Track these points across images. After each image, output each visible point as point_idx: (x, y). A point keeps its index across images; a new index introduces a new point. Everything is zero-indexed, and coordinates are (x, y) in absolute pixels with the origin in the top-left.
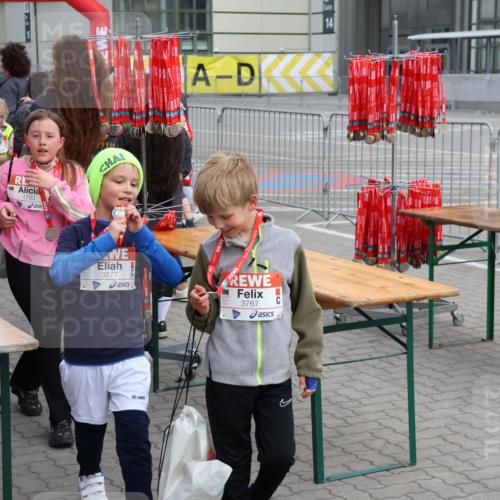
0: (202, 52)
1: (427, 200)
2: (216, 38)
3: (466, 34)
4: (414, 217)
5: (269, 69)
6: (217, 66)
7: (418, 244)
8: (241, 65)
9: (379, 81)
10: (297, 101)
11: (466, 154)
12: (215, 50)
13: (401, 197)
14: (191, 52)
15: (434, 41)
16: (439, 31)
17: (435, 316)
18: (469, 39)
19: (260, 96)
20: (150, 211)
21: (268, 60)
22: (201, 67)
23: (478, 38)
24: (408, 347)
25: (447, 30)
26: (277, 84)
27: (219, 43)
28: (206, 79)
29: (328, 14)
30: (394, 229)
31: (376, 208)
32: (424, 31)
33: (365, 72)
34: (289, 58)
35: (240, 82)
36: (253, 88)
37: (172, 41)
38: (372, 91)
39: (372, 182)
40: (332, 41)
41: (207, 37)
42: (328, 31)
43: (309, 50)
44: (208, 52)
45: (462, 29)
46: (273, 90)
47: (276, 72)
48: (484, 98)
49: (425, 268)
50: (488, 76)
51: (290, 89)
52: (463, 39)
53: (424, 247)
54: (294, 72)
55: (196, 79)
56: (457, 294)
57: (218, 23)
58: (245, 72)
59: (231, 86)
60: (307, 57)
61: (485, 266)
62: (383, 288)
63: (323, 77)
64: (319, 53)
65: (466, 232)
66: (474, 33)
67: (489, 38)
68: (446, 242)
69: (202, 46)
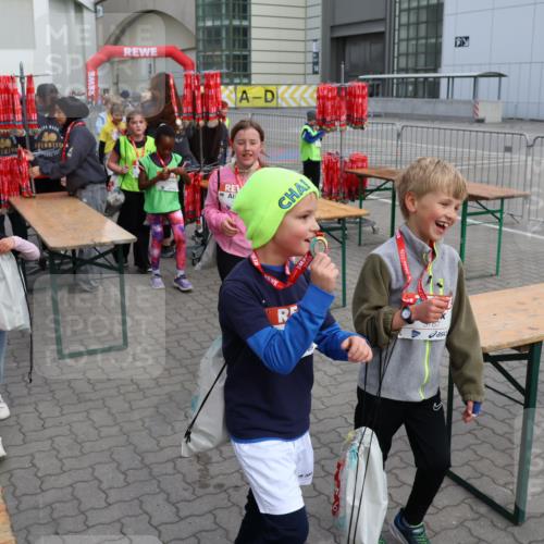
0: (245, 84)
1: (360, 164)
2: (253, 77)
3: (390, 76)
4: (352, 173)
5: (283, 93)
6: (253, 92)
7: (354, 189)
8: (267, 91)
9: (333, 98)
10: (297, 111)
11: (384, 141)
12: (253, 82)
13: (345, 162)
14: (239, 84)
15: (374, 79)
16: (376, 73)
17: (363, 229)
18: (393, 79)
19: (277, 108)
20: (205, 168)
21: (282, 88)
22: (244, 92)
23: (397, 78)
24: (343, 243)
25: (381, 73)
26: (287, 102)
27: (254, 79)
28: (247, 99)
29: (316, 64)
30: (341, 181)
31: (332, 168)
32: (368, 74)
33: (326, 92)
34: (293, 87)
35: (266, 101)
36: (273, 104)
37: (216, 75)
38: (329, 104)
39: (330, 154)
40: (317, 78)
41: (248, 76)
42: (315, 73)
43: (305, 83)
44: (249, 84)
45: (389, 73)
46: (284, 105)
47: (287, 95)
48: (399, 111)
49: (357, 202)
50: (402, 99)
51: (294, 105)
52: (389, 79)
53: (357, 190)
54: (297, 95)
55: (242, 99)
56: (368, 215)
57: (254, 68)
58: (269, 96)
59: (261, 103)
60: (304, 87)
61: (390, 201)
62: (329, 211)
63: (312, 97)
64: (310, 85)
65: (379, 182)
66: (396, 75)
67: (403, 78)
68: (369, 188)
69: (245, 81)
